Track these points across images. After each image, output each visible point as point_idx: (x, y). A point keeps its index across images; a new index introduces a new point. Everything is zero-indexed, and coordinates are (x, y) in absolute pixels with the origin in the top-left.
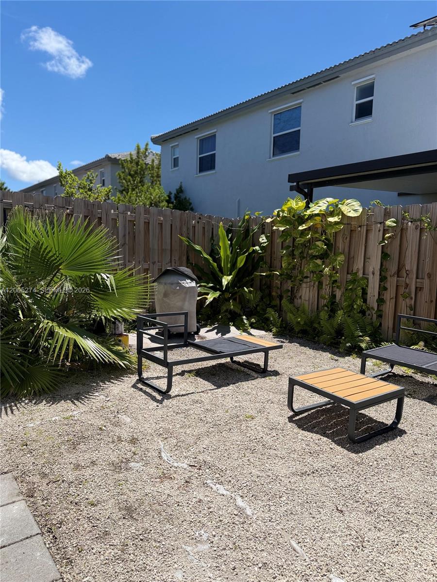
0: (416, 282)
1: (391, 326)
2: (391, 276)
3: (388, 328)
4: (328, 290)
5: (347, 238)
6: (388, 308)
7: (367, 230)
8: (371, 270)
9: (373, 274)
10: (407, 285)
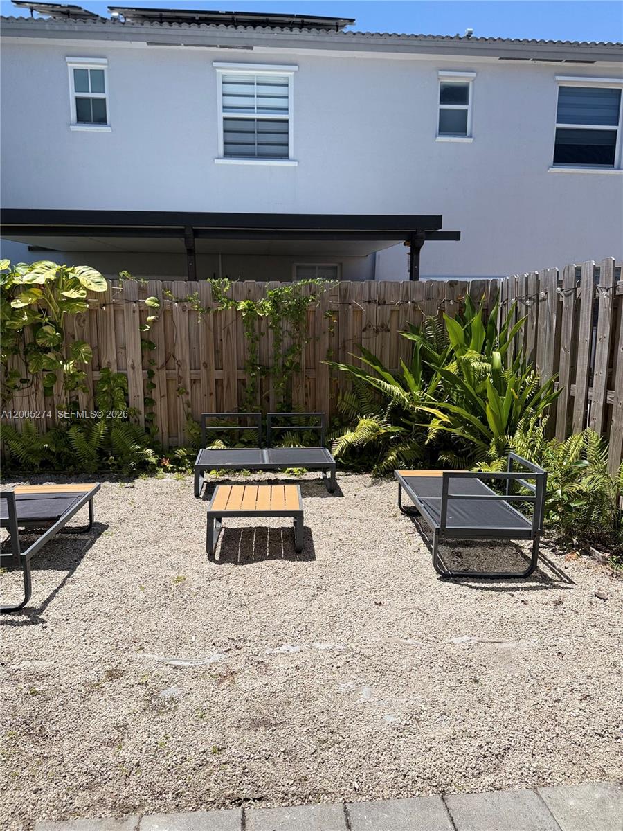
0: (191, 374)
1: (165, 429)
2: (158, 369)
3: (163, 433)
4: (62, 397)
5: (84, 321)
6: (160, 408)
7: (114, 310)
8: (129, 363)
9: (133, 368)
10: (180, 379)
